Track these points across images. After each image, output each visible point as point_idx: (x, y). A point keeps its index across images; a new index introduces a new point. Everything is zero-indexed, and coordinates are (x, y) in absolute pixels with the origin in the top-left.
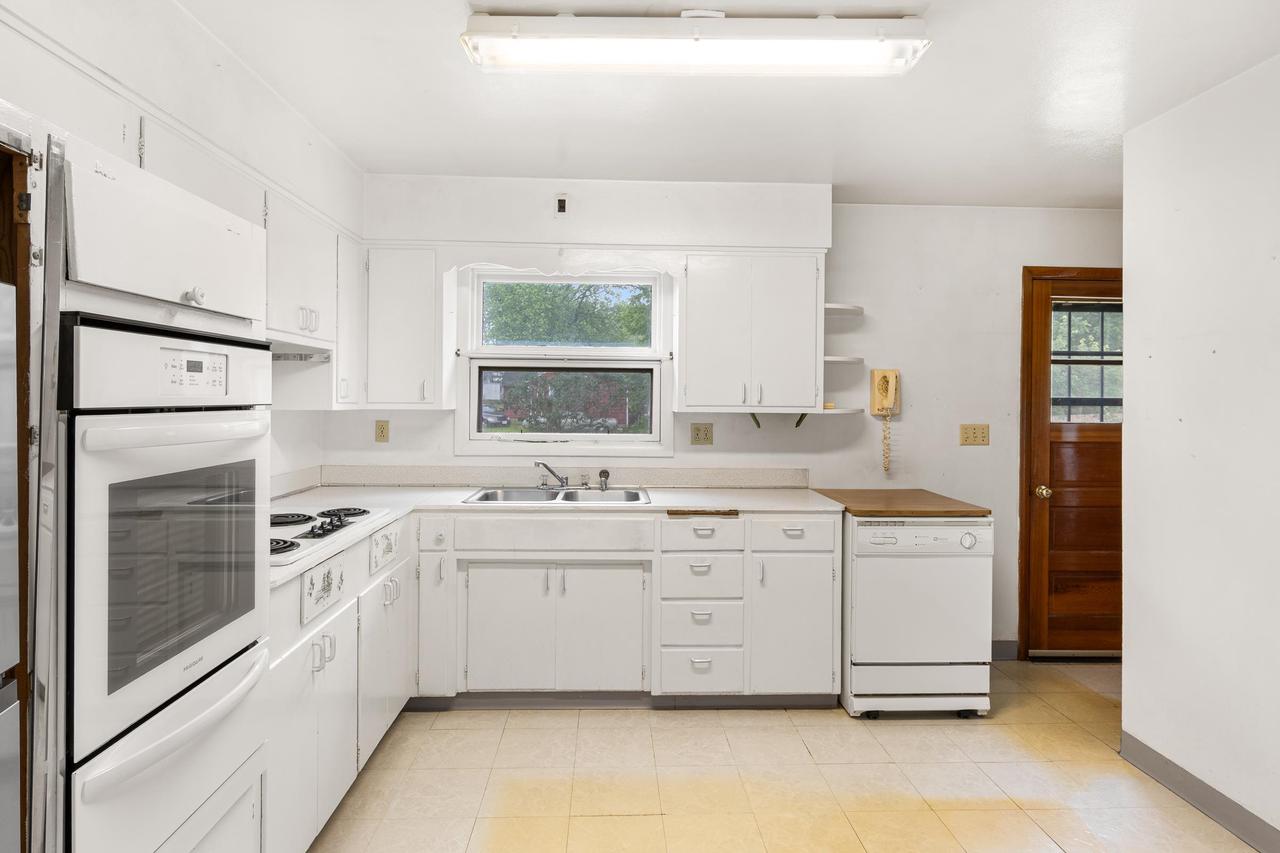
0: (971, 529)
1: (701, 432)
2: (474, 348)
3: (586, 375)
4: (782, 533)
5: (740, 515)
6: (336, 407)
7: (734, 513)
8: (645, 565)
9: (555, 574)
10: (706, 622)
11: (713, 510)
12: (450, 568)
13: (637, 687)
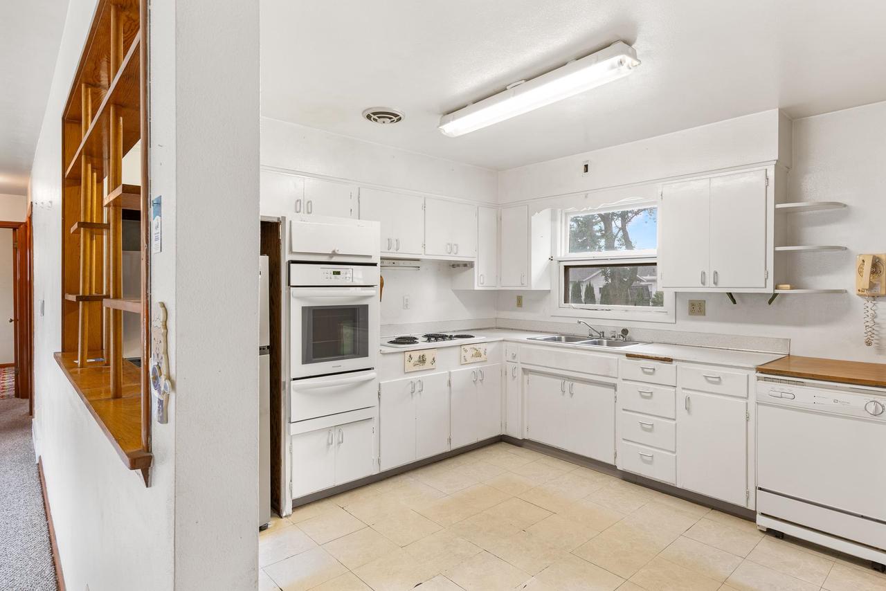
0: (878, 399)
1: (696, 307)
2: (563, 255)
3: (628, 268)
4: (704, 378)
5: (674, 362)
6: (477, 288)
7: (669, 360)
8: (614, 386)
9: (568, 383)
10: (650, 430)
11: (654, 356)
12: (519, 373)
13: (610, 461)
